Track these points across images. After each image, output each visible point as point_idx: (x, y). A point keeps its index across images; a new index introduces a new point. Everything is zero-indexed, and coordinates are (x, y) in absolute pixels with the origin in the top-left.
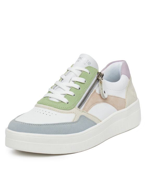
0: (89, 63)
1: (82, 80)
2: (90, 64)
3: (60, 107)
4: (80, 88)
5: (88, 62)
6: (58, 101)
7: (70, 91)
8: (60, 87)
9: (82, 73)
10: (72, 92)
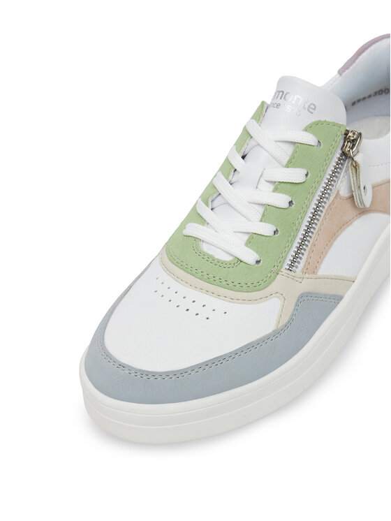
0: (312, 106)
1: (297, 175)
2: (314, 109)
3: (236, 283)
4: (291, 203)
5: (308, 104)
6: (228, 258)
7: (261, 221)
8: (228, 203)
9: (295, 152)
10: (270, 225)
